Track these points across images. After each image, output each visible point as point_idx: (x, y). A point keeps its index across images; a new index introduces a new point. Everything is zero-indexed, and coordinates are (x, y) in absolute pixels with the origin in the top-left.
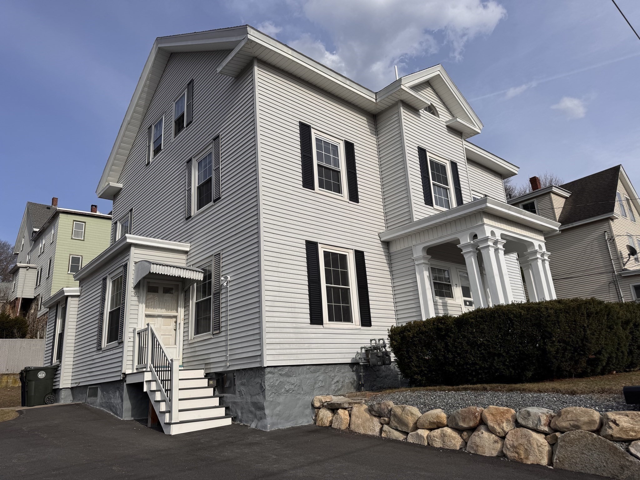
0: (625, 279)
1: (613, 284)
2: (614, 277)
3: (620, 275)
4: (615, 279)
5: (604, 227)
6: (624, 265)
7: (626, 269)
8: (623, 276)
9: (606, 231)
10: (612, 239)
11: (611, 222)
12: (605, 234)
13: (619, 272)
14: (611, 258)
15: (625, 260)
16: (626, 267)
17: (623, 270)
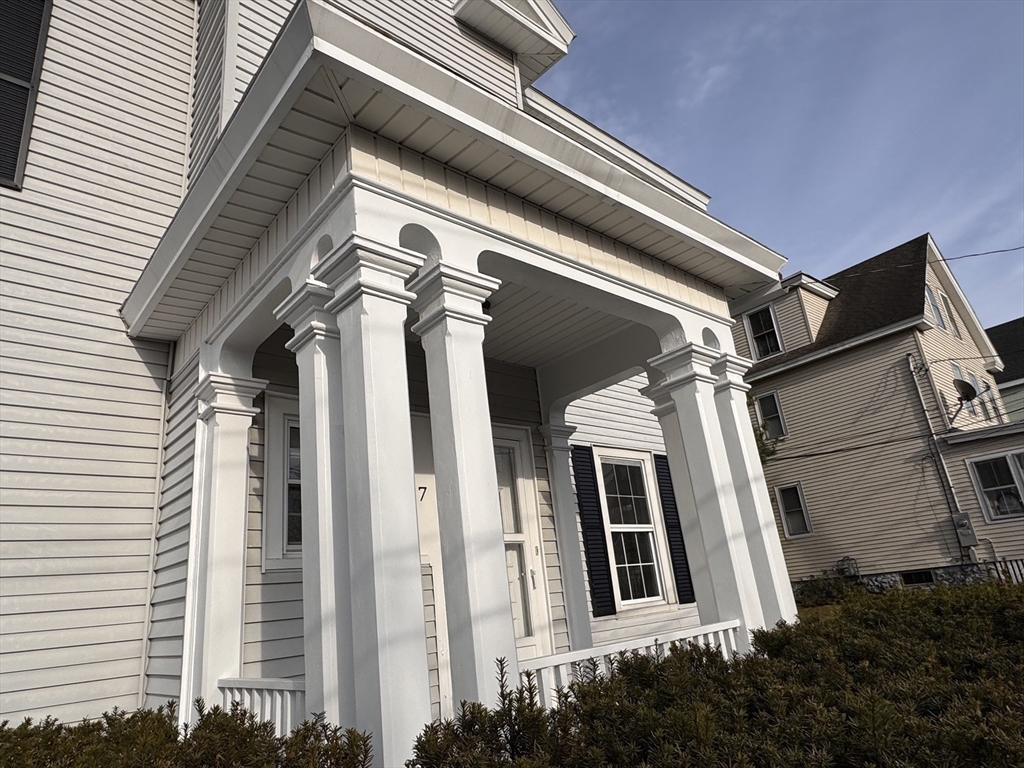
0: (955, 450)
1: (930, 460)
2: (932, 447)
3: (944, 441)
4: (934, 451)
5: (906, 344)
6: (952, 420)
7: (955, 430)
8: (950, 442)
9: (909, 355)
10: (924, 369)
11: (919, 335)
12: (907, 359)
13: (943, 436)
14: (923, 408)
15: (953, 410)
16: (955, 425)
17: (951, 431)
